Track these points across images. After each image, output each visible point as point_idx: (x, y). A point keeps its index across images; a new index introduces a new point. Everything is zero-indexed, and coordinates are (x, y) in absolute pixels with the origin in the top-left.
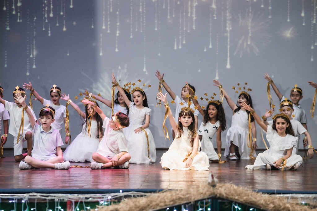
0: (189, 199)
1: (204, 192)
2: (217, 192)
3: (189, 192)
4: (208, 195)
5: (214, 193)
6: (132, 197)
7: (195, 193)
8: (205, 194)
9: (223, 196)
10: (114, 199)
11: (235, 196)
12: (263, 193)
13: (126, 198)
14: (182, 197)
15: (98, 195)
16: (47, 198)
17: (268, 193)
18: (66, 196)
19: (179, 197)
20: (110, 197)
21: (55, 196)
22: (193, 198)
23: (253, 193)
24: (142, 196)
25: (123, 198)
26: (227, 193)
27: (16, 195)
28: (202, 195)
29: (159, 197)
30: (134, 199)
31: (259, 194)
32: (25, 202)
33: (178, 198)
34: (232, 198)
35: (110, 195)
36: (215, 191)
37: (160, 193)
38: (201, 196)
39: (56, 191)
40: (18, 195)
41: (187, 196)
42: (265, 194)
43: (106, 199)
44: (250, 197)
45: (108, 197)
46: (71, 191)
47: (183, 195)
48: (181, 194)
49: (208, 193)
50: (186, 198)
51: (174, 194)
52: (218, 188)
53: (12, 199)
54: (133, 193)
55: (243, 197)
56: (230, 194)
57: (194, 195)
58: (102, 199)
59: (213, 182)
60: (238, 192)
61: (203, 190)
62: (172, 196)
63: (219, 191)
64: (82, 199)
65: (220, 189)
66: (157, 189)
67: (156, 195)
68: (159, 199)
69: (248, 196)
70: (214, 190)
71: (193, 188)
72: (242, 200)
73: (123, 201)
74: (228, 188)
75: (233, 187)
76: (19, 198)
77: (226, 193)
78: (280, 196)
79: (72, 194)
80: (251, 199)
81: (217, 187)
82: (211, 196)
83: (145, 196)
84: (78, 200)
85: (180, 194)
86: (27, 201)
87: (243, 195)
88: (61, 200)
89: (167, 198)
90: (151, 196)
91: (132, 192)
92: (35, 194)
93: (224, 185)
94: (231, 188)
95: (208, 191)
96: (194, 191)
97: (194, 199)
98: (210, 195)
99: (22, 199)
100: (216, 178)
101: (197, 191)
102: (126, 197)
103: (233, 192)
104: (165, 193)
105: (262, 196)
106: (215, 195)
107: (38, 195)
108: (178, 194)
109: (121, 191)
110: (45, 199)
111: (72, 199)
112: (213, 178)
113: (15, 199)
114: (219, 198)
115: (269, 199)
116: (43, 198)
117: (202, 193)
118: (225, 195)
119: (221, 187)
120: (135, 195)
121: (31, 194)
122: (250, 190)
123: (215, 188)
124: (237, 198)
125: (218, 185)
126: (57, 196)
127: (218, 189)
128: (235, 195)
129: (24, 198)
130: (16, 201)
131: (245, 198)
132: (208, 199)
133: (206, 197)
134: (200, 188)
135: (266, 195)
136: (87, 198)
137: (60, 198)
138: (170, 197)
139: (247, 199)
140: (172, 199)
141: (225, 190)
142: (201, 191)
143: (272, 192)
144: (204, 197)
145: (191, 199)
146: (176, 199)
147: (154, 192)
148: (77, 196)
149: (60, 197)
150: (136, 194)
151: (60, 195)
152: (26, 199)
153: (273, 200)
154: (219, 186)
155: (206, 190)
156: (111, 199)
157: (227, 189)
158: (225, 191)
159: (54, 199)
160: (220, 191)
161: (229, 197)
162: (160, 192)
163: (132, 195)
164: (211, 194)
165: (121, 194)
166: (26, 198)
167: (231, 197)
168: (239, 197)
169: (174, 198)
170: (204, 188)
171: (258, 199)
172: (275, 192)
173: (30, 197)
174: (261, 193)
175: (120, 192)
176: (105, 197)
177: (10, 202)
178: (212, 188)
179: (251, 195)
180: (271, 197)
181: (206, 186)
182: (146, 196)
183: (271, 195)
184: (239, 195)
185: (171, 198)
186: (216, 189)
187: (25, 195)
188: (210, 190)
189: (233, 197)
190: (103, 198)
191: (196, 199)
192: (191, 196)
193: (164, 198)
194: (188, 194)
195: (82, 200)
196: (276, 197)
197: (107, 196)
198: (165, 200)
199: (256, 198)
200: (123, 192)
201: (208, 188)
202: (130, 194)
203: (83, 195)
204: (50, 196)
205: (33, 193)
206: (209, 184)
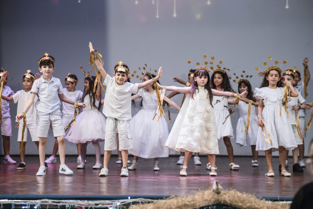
1: (209, 199)
2: (221, 198)
3: (195, 199)
4: (213, 202)
5: (218, 200)
6: (140, 204)
7: (200, 200)
8: (210, 200)
9: (227, 202)
10: (122, 205)
11: (239, 203)
12: (266, 200)
13: (134, 205)
14: (188, 203)
15: (107, 202)
16: (59, 204)
17: (271, 200)
18: (77, 202)
19: (185, 203)
20: (118, 204)
21: (66, 203)
22: (198, 205)
23: (257, 200)
24: (149, 202)
25: (131, 204)
26: (231, 200)
27: (29, 201)
28: (207, 202)
29: (165, 203)
30: (141, 206)
31: (262, 201)
32: (37, 208)
33: (183, 205)
34: (235, 205)
35: (118, 202)
36: (220, 198)
37: (167, 200)
38: (206, 203)
39: (67, 197)
40: (31, 201)
41: (193, 203)
42: (268, 201)
43: (115, 205)
44: (253, 203)
45: (117, 204)
46: (81, 197)
47: (189, 202)
48: (187, 201)
49: (213, 200)
50: (191, 205)
51: (180, 201)
52: (222, 195)
53: (25, 205)
54: (140, 200)
55: (247, 203)
56: (234, 201)
57: (199, 202)
59: (218, 189)
60: (242, 199)
61: (208, 197)
62: (178, 202)
63: (223, 198)
64: (92, 205)
65: (224, 196)
66: (164, 196)
67: (163, 201)
68: (166, 205)
69: (251, 203)
70: (219, 197)
71: (199, 195)
72: (245, 207)
73: (131, 207)
74: (232, 195)
75: (237, 194)
76: (32, 204)
77: (230, 200)
78: (283, 203)
79: (82, 201)
80: (254, 206)
81: (221, 194)
82: (215, 203)
83: (152, 202)
84: (88, 206)
85: (186, 200)
86: (39, 206)
87: (246, 201)
89: (173, 205)
90: (158, 203)
91: (140, 199)
92: (47, 200)
93: (228, 193)
94: (235, 195)
95: (212, 198)
96: (199, 198)
97: (199, 206)
98: (214, 202)
99: (34, 205)
100: (221, 185)
101: (203, 198)
102: (134, 203)
103: (236, 199)
104: (171, 200)
105: (265, 203)
106: (219, 202)
107: (50, 202)
108: (184, 201)
110: (57, 205)
111: (82, 205)
112: (217, 185)
113: (27, 205)
114: (224, 205)
115: (272, 206)
116: (55, 204)
117: (207, 200)
118: (229, 202)
119: (225, 194)
120: (143, 201)
121: (43, 200)
122: (254, 197)
123: (219, 195)
124: (240, 204)
125: (222, 192)
126: (68, 203)
127: (222, 196)
128: (239, 202)
129: (36, 204)
130: (29, 207)
131: (248, 205)
132: (213, 205)
133: (210, 204)
134: (205, 195)
135: (270, 202)
136: (96, 205)
137: (71, 205)
138: (175, 204)
139: (250, 205)
140: (178, 205)
141: (229, 197)
142: (206, 198)
143: (275, 199)
145: (196, 205)
146: (182, 206)
147: (161, 198)
148: (87, 202)
149: (70, 203)
150: (144, 200)
151: (71, 201)
152: (39, 205)
153: (276, 206)
154: (224, 193)
155: (210, 197)
156: (119, 206)
157: (231, 196)
159: (65, 206)
161: (232, 203)
163: (140, 201)
164: (216, 201)
165: (129, 200)
166: (38, 204)
167: (235, 203)
169: (180, 204)
170: (209, 195)
171: (261, 206)
172: (279, 199)
173: (42, 203)
174: (264, 200)
175: (128, 199)
176: (114, 203)
177: (23, 207)
178: (216, 195)
179: (255, 202)
180: (273, 204)
181: (211, 193)
182: (153, 203)
183: (274, 202)
184: (242, 202)
185: (177, 205)
186: (221, 196)
187: (37, 201)
188: (214, 197)
189: (237, 204)
190: (112, 204)
191: (201, 206)
192: (196, 203)
193: (170, 204)
194: (193, 200)
196: (279, 204)
197: (116, 202)
198: (171, 206)
199: (259, 205)
200: (131, 198)
201: (213, 195)
202: (138, 200)
203: (93, 201)
204: (61, 202)
205: (45, 199)
206: (214, 190)
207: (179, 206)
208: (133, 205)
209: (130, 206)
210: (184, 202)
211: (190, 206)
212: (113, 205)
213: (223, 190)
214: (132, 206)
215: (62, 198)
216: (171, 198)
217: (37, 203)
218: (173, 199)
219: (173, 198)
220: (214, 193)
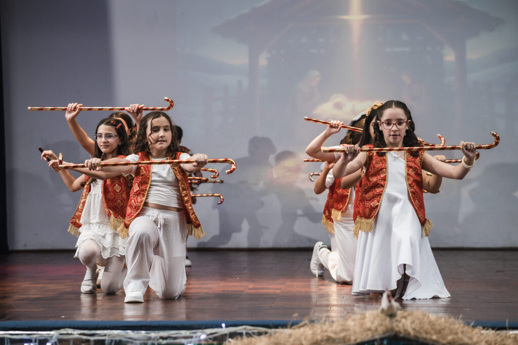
0: (346, 340)
1: (373, 327)
3: (346, 328)
4: (381, 333)
5: (392, 329)
6: (244, 337)
7: (357, 329)
8: (376, 330)
9: (409, 334)
10: (210, 339)
11: (431, 335)
12: (484, 328)
13: (232, 338)
14: (333, 336)
15: (184, 333)
16: (92, 338)
17: (493, 329)
18: (126, 334)
19: (328, 336)
20: (203, 337)
21: (105, 335)
22: (353, 338)
23: (466, 328)
24: (260, 334)
25: (228, 336)
26: (417, 329)
27: (36, 332)
28: (369, 333)
29: (290, 335)
30: (246, 339)
31: (476, 331)
33: (325, 338)
34: (425, 339)
35: (203, 333)
36: (395, 324)
37: (294, 329)
38: (367, 335)
39: (108, 325)
40: (40, 332)
41: (342, 335)
42: (487, 330)
43: (197, 339)
44: (460, 335)
45: (200, 337)
46: (135, 324)
47: (336, 333)
48: (332, 332)
49: (381, 329)
50: (339, 339)
51: (319, 331)
52: (399, 320)
53: (29, 341)
54: (245, 329)
55: (447, 335)
56: (421, 331)
57: (355, 333)
58: (189, 340)
59: (390, 307)
60: (438, 328)
61: (373, 323)
62: (313, 334)
63: (400, 325)
64: (154, 340)
65: (403, 321)
66: (289, 321)
67: (288, 331)
68: (292, 340)
69: (456, 334)
70: (392, 323)
71: (354, 320)
72: (445, 342)
73: (227, 342)
74: (419, 319)
75: (428, 317)
76: (42, 338)
77: (414, 329)
78: (516, 334)
79: (136, 331)
80: (461, 339)
81: (398, 318)
82: (387, 335)
83: (266, 333)
84: (146, 342)
85: (330, 330)
86: (56, 343)
87: (446, 332)
88: (116, 341)
89: (305, 338)
90: (277, 335)
91: (244, 327)
92: (70, 331)
93: (411, 314)
94: (424, 318)
95: (381, 325)
96: (355, 325)
97: (355, 340)
98: (384, 333)
99: (46, 341)
100: (396, 301)
101: (362, 325)
103: (427, 327)
104: (302, 329)
105: (482, 334)
106: (393, 333)
107: (76, 333)
108: (326, 331)
109: (223, 325)
110: (88, 341)
111: (136, 340)
112: (390, 301)
113: (34, 340)
114: (404, 339)
115: (496, 340)
116: (85, 337)
117: (370, 330)
118: (412, 333)
119: (405, 317)
120: (250, 332)
121: (63, 331)
122: (460, 323)
123: (394, 320)
124: (434, 337)
126: (109, 335)
127: (400, 322)
128: (432, 332)
129: (49, 338)
130: (37, 344)
131: (450, 338)
132: (382, 339)
133: (377, 337)
134: (366, 320)
135: (491, 332)
136: (163, 338)
137: (114, 339)
138: (309, 337)
139: (453, 339)
140: (315, 339)
141: (413, 322)
142: (368, 325)
143: (500, 325)
144: (373, 336)
145: (349, 340)
146: (322, 341)
147: (284, 326)
148: (146, 335)
149: (114, 337)
150: (251, 330)
151: (115, 332)
152: (54, 340)
153: (503, 340)
154: (402, 315)
155: (376, 323)
156: (205, 340)
157: (417, 322)
158: (413, 326)
159: (104, 341)
160: (403, 325)
161: (420, 336)
162: (294, 327)
163: (244, 332)
164: (387, 331)
165: (224, 330)
166: (54, 338)
167: (424, 335)
168: (439, 336)
169: (319, 337)
170: (375, 319)
171: (475, 339)
172: (507, 325)
173: (61, 337)
174: (481, 328)
175: (221, 327)
176: (194, 335)
178: (388, 319)
179: (462, 332)
180: (498, 335)
181: (377, 316)
182: (268, 335)
183: (498, 332)
184: (439, 332)
185: (312, 338)
186: (397, 321)
187: (52, 333)
188: (384, 323)
189: (428, 336)
190: (191, 337)
191: (359, 341)
192: (350, 335)
193: (299, 338)
194: (343, 330)
195: (154, 342)
196: (508, 335)
197: (199, 334)
198: (301, 341)
199: (471, 338)
200: (227, 326)
201: (382, 320)
202: (240, 330)
203: (156, 332)
204: (97, 334)
205: (67, 329)
206: (383, 311)
207: (317, 340)
208: (230, 340)
209: (225, 341)
210: (325, 334)
211: (338, 341)
212: (193, 340)
213: (401, 310)
214: (229, 342)
215: (99, 326)
216: (303, 326)
217: (52, 337)
218: (305, 327)
219: (305, 324)
220: (383, 317)
